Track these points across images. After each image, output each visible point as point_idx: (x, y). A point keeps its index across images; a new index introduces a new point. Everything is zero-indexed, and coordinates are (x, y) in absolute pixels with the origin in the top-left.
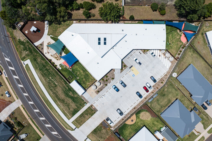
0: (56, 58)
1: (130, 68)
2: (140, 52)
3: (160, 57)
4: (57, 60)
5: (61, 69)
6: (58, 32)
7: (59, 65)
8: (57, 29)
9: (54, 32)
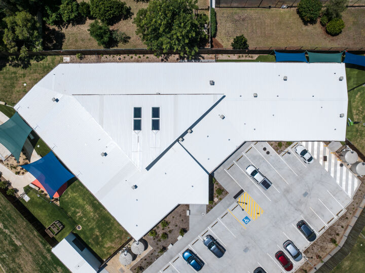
0: (15, 168)
1: (236, 197)
2: (265, 149)
3: (327, 163)
4: (18, 173)
5: (29, 201)
6: (18, 90)
7: (24, 188)
8: (16, 82)
9: (7, 92)
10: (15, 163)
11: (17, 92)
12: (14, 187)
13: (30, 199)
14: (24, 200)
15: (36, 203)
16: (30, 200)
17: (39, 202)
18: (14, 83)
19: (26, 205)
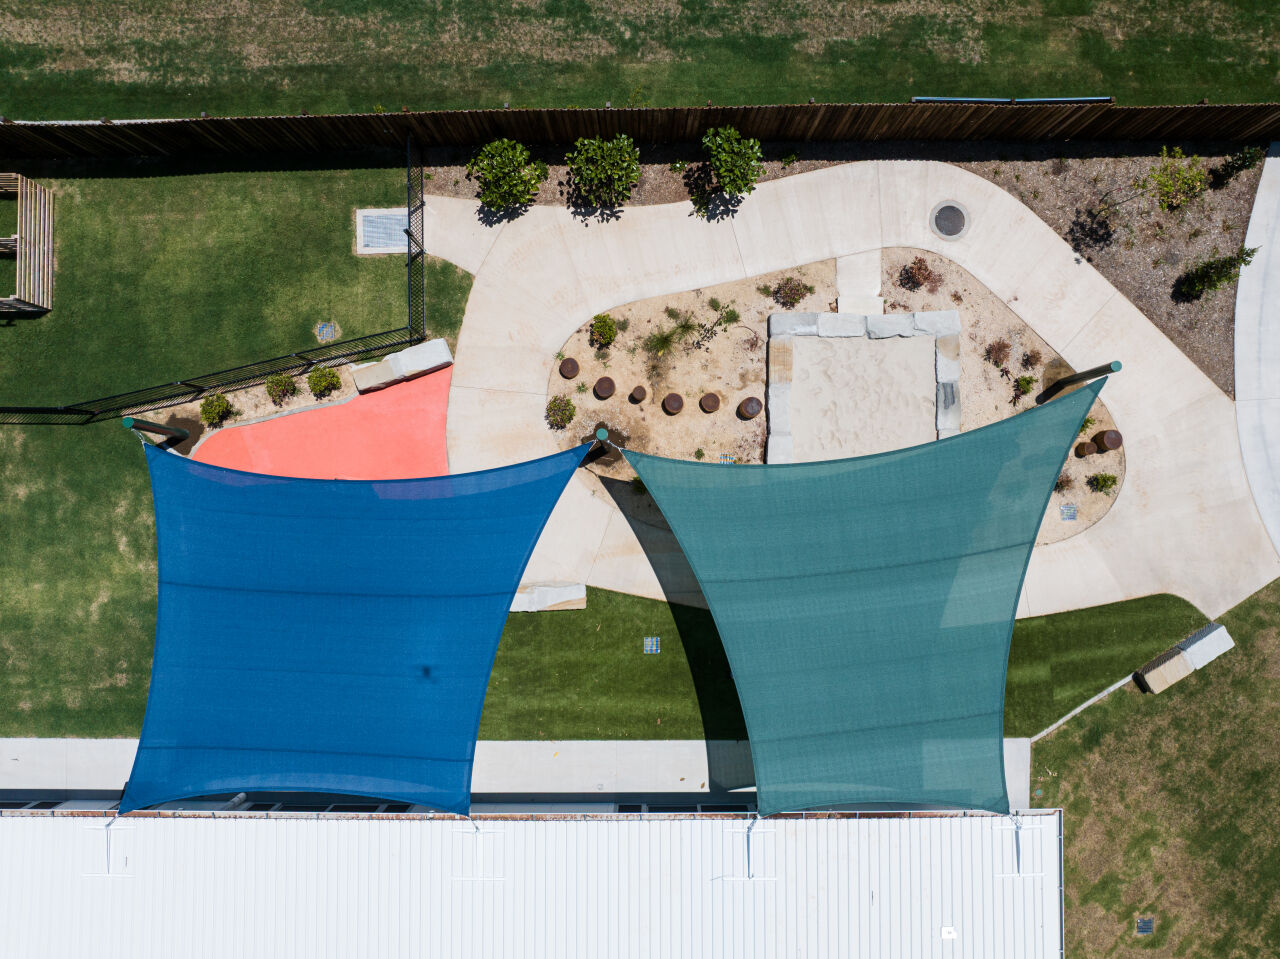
0: (660, 344)
4: (603, 333)
5: (347, 226)
6: (1155, 851)
7: (468, 278)
8: (1222, 884)
9: (1215, 763)
10: (687, 375)
11: (1151, 835)
12: (535, 211)
13: (361, 249)
14: (386, 200)
15: (293, 270)
16: (348, 246)
17: (284, 294)
18: (1226, 861)
19: (343, 179)
